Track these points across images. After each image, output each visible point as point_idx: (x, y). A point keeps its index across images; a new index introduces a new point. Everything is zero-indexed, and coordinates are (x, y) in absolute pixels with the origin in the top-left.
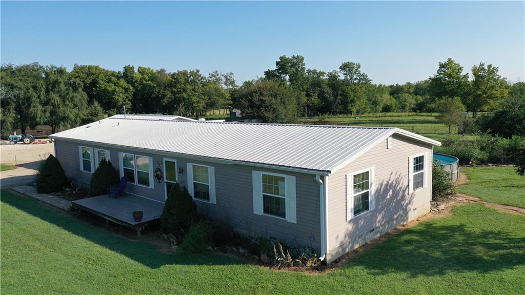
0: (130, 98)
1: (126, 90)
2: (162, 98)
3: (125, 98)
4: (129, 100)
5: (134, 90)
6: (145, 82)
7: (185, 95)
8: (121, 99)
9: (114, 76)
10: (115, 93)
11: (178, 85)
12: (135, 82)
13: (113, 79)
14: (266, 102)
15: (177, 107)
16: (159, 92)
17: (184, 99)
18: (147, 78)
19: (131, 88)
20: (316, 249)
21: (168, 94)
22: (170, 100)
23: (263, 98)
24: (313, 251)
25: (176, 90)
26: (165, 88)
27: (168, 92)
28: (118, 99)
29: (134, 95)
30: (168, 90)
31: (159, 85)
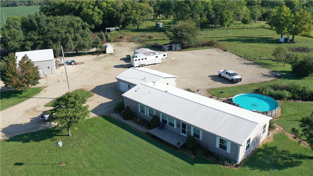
0: (102, 18)
1: (99, 13)
2: (120, 19)
3: (99, 18)
4: (101, 19)
5: (103, 13)
6: (109, 8)
7: (132, 17)
8: (97, 19)
9: (91, 4)
10: (94, 16)
11: (128, 10)
12: (104, 8)
13: (91, 6)
14: (184, 35)
15: (128, 23)
16: (117, 14)
17: (131, 19)
18: (110, 6)
19: (102, 12)
20: (236, 161)
21: (123, 16)
22: (124, 19)
23: (182, 33)
24: (235, 161)
25: (127, 13)
26: (121, 13)
27: (123, 15)
28: (95, 19)
29: (103, 16)
30: (123, 14)
31: (117, 10)
